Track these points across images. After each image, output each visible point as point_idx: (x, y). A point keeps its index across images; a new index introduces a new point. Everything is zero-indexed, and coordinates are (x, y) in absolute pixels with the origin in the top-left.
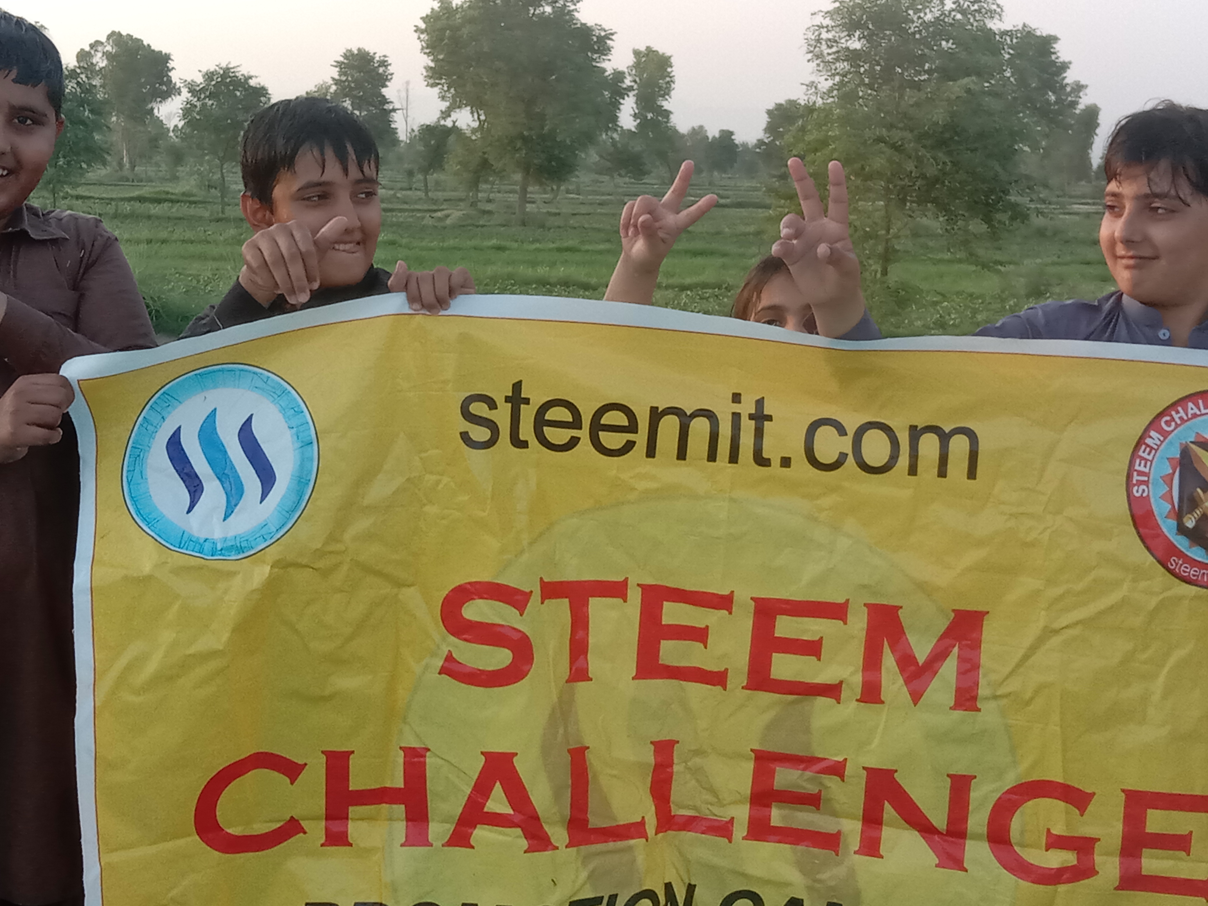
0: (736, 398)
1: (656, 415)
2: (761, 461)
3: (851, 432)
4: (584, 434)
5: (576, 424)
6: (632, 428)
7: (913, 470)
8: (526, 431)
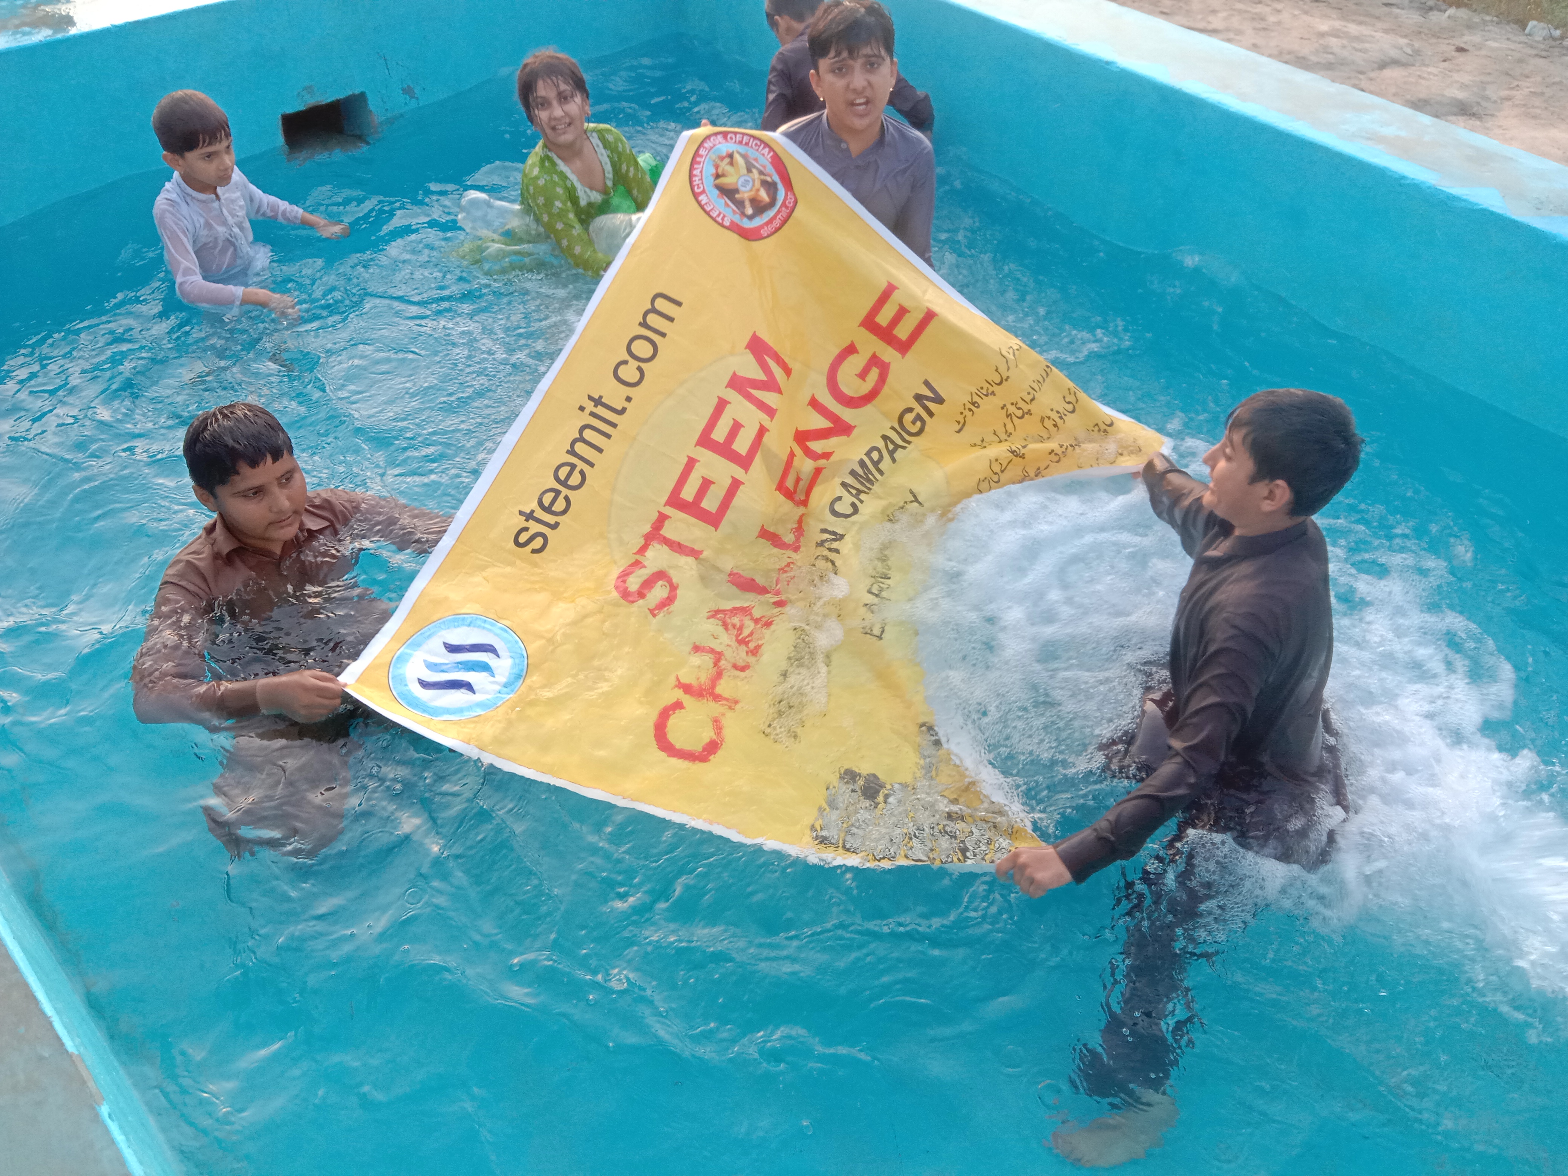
0: (582, 409)
1: (572, 452)
2: (622, 412)
3: (627, 357)
4: (565, 491)
5: (558, 493)
6: (573, 467)
7: (663, 335)
8: (550, 519)
